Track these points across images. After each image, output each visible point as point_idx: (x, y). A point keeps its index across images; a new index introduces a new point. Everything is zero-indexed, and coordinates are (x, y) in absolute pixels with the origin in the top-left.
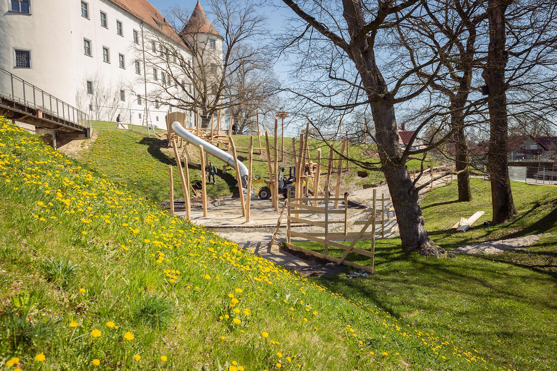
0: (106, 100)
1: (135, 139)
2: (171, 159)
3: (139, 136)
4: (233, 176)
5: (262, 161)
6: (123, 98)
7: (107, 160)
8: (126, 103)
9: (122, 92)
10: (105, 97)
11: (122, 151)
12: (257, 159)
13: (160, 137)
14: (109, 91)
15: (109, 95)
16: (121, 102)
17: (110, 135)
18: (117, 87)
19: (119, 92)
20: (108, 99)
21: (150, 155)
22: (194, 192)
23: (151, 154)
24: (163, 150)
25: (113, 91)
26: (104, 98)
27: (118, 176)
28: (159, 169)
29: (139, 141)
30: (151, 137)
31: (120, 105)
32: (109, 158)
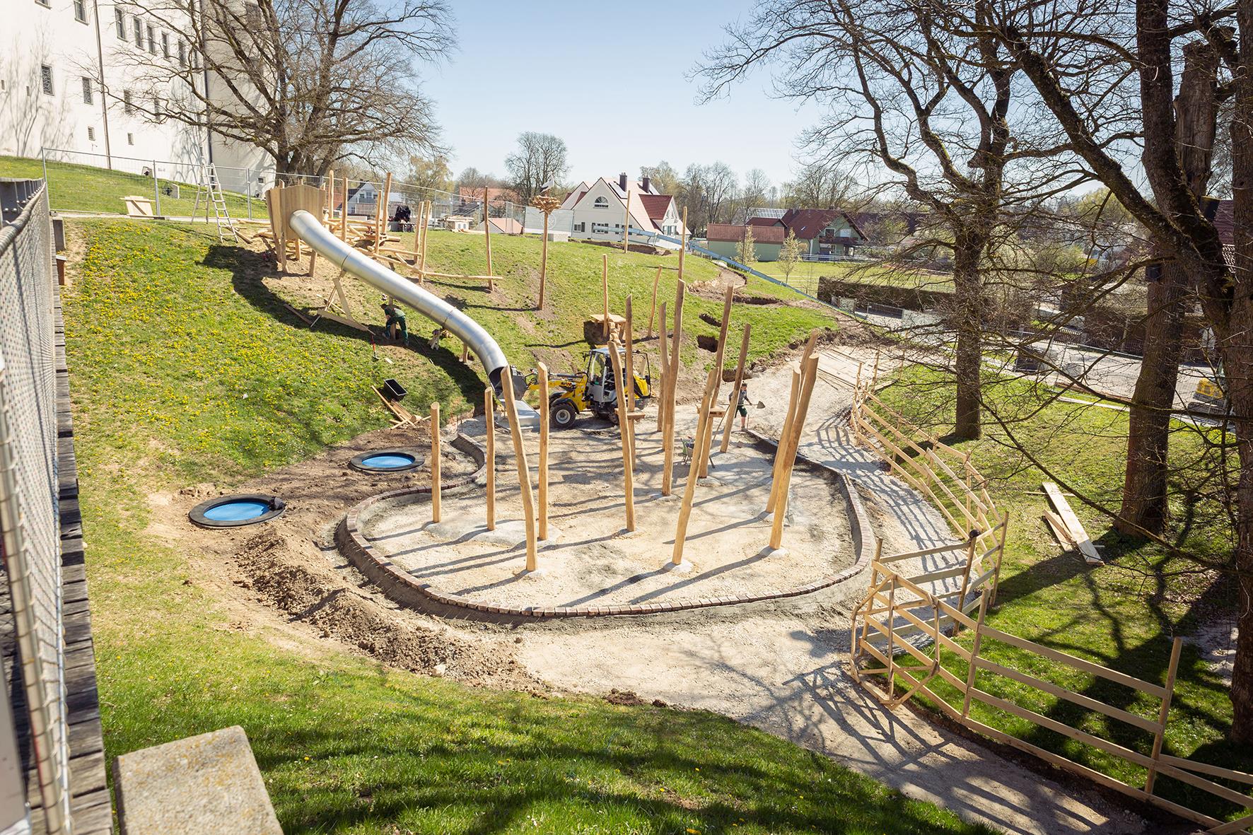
0: (9, 93)
1: (188, 251)
2: (298, 311)
3: (194, 242)
4: (456, 354)
5: (499, 309)
6: (48, 88)
7: (139, 323)
8: (56, 100)
9: (46, 69)
10: (6, 85)
11: (169, 291)
12: (489, 304)
13: (249, 243)
14: (14, 68)
15: (15, 78)
16: (44, 98)
17: (117, 237)
18: (34, 58)
19: (39, 71)
20: (14, 91)
21: (243, 301)
22: (389, 409)
23: (247, 297)
24: (270, 283)
25: (25, 68)
26: (3, 88)
27: (192, 376)
28: (283, 346)
29: (201, 260)
30: (227, 244)
31: (44, 106)
32: (146, 318)
